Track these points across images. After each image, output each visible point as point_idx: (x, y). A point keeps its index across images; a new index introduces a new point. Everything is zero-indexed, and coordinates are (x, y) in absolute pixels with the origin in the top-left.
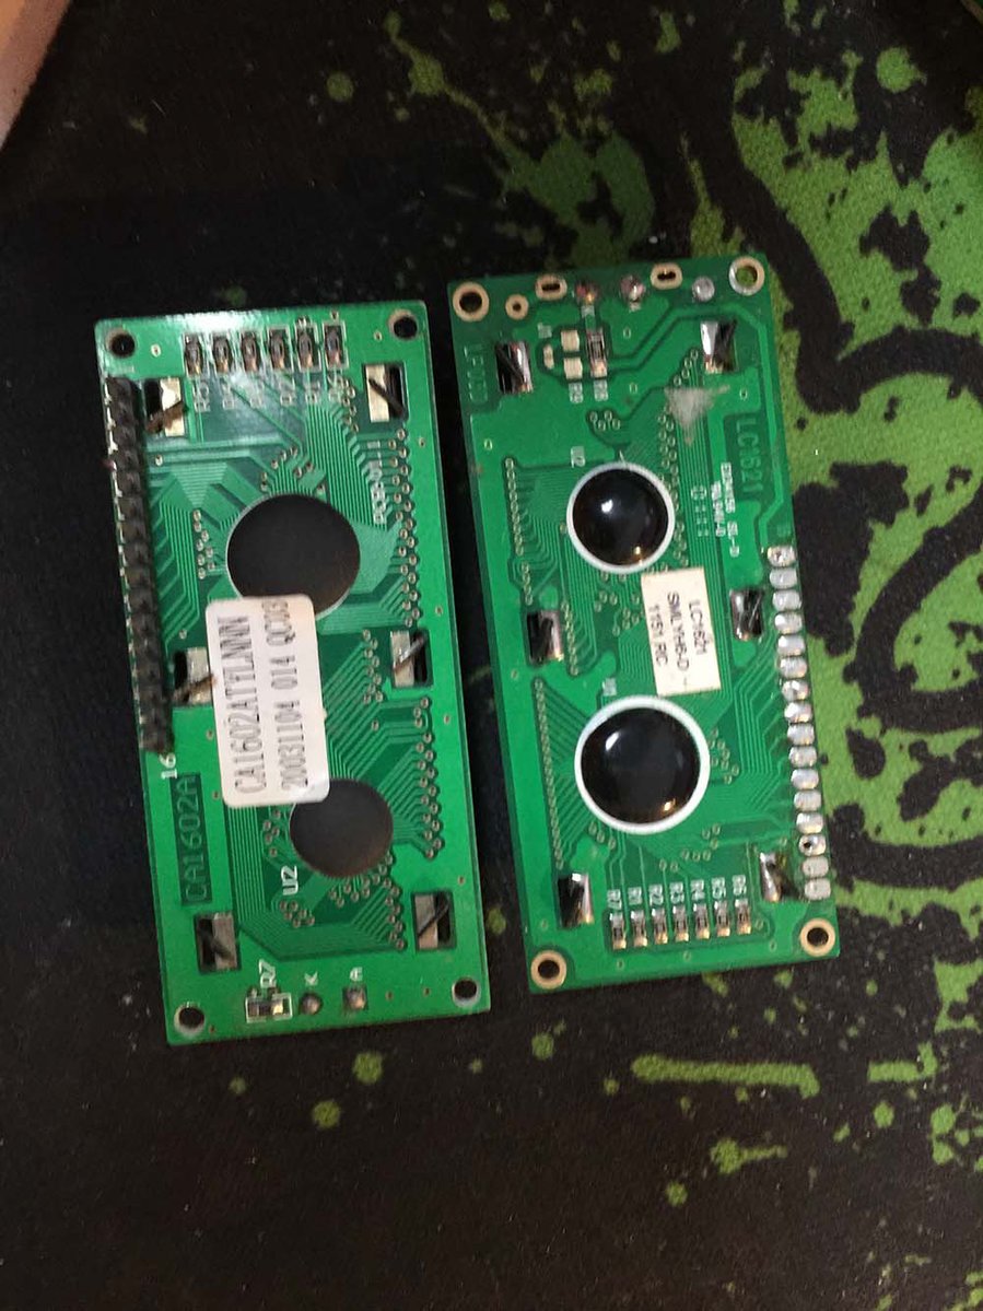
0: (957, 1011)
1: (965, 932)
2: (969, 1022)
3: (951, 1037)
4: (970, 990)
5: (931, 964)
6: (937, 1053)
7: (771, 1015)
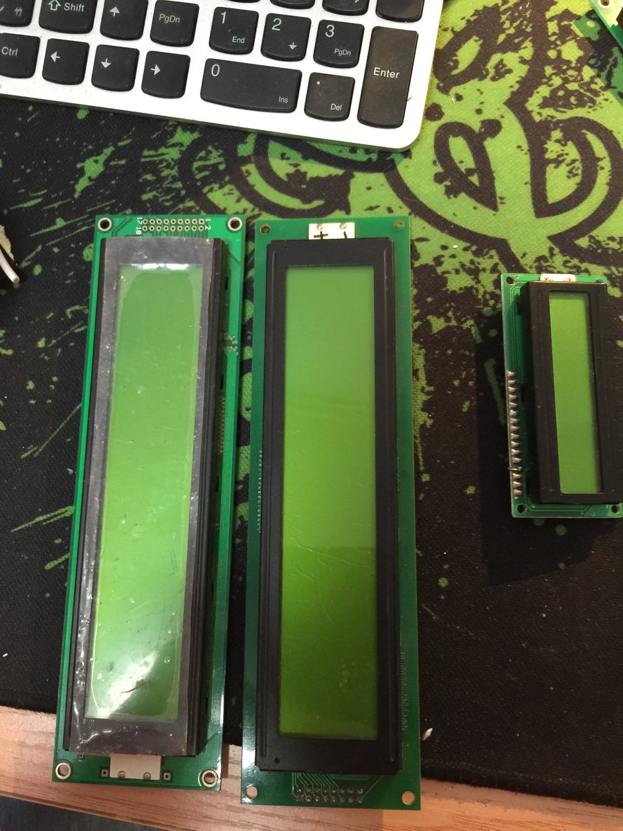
0: (448, 320)
1: (419, 326)
2: (450, 314)
3: (458, 319)
4: (439, 318)
5: (434, 334)
6: (465, 321)
7: (471, 383)
